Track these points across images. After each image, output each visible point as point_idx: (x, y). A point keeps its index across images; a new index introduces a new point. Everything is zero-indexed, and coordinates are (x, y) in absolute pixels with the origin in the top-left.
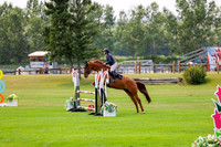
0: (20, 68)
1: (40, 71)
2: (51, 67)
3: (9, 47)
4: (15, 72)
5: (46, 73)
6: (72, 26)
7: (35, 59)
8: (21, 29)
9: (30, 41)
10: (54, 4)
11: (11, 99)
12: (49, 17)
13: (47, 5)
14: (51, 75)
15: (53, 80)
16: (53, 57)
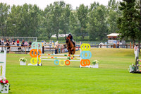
0: (102, 43)
1: (114, 46)
2: (121, 44)
3: (95, 30)
4: (98, 46)
5: (118, 47)
6: (136, 17)
7: (111, 38)
8: (103, 19)
9: (109, 26)
10: (126, 3)
11: (94, 63)
12: (122, 12)
13: (121, 4)
14: (120, 49)
15: (122, 52)
16: (123, 37)
